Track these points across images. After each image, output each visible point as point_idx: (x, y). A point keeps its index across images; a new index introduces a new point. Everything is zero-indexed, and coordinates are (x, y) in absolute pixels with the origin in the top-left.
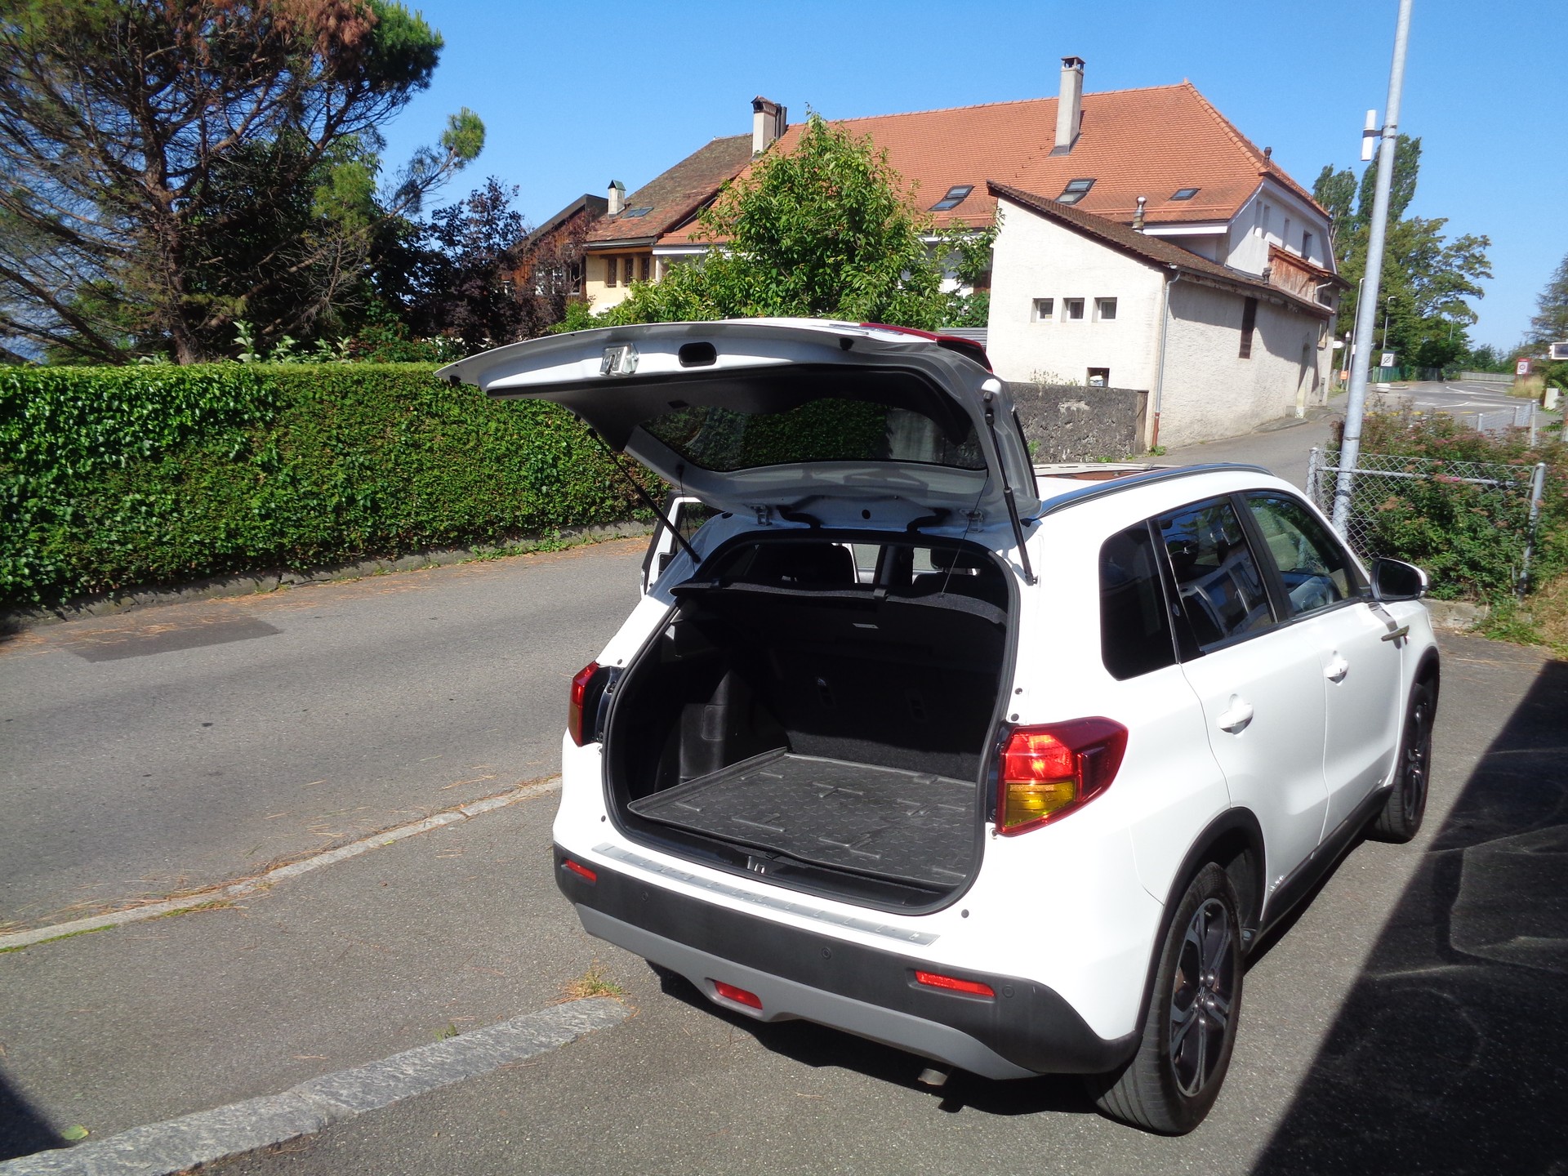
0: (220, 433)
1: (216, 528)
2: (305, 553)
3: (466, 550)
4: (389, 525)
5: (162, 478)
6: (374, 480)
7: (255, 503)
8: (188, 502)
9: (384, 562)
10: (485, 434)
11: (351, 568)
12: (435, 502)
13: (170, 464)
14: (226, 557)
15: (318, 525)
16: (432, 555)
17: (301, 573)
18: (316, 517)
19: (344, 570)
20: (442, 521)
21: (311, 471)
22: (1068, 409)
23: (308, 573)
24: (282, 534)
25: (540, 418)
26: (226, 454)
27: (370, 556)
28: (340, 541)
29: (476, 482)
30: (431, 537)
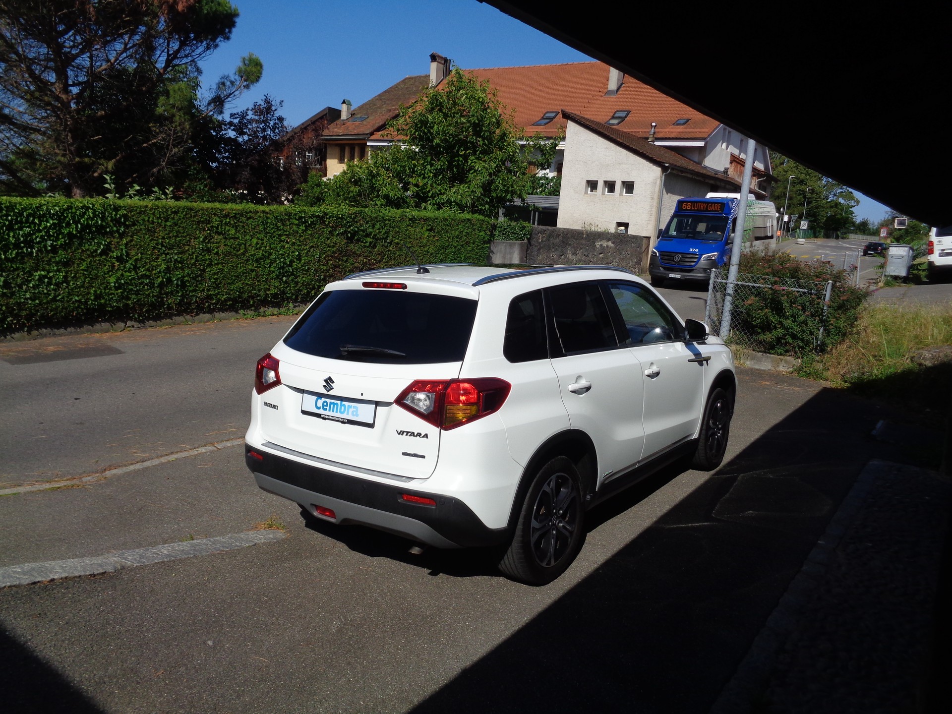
0: (93, 239)
1: (89, 293)
2: (142, 310)
3: (237, 312)
4: (191, 296)
5: (57, 263)
6: (183, 269)
7: (112, 280)
8: (72, 278)
9: (188, 317)
10: (250, 245)
11: (168, 320)
12: (219, 284)
13: (62, 255)
14: (94, 310)
15: (149, 294)
16: (217, 315)
17: (139, 321)
18: (148, 290)
19: (164, 321)
20: (223, 295)
21: (146, 263)
22: (601, 245)
23: (142, 322)
24: (128, 298)
25: (283, 238)
26: (96, 251)
27: (180, 313)
28: (162, 304)
29: (244, 273)
30: (216, 304)
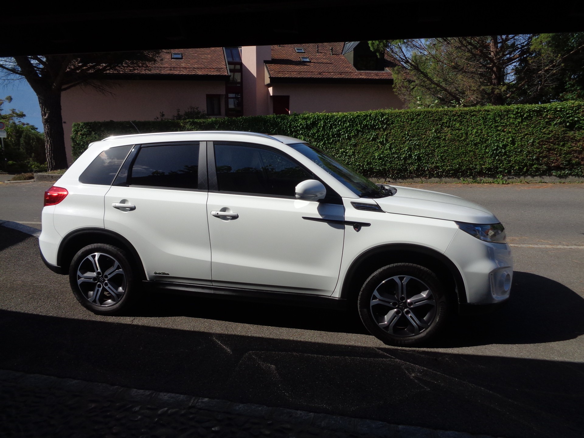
0: (369, 132)
1: (364, 161)
2: (393, 172)
3: (459, 178)
4: (425, 166)
5: (351, 145)
6: (420, 150)
7: (376, 155)
8: (357, 153)
9: (423, 179)
10: (470, 134)
11: (411, 180)
12: (445, 159)
13: (353, 141)
14: (368, 171)
15: (397, 163)
16: (444, 179)
17: (393, 179)
18: (397, 161)
19: (408, 180)
20: (447, 166)
21: (397, 145)
23: (396, 180)
24: (385, 165)
25: (500, 128)
26: (370, 138)
27: (418, 176)
28: (406, 170)
29: (463, 153)
30: (443, 172)
